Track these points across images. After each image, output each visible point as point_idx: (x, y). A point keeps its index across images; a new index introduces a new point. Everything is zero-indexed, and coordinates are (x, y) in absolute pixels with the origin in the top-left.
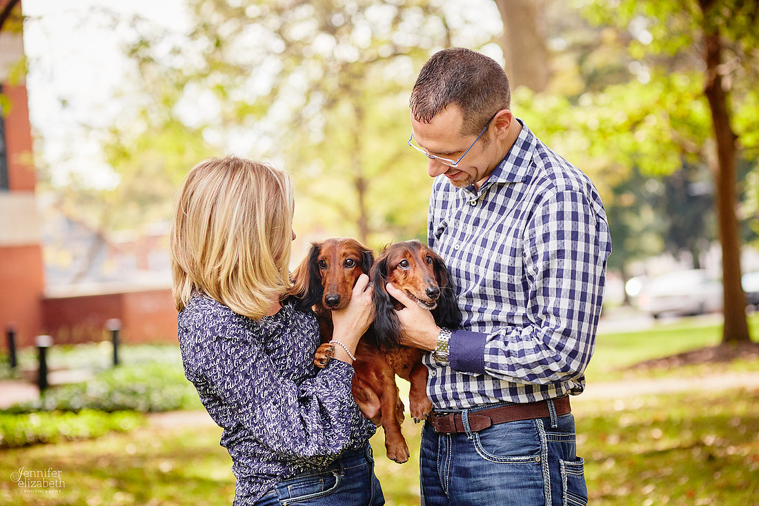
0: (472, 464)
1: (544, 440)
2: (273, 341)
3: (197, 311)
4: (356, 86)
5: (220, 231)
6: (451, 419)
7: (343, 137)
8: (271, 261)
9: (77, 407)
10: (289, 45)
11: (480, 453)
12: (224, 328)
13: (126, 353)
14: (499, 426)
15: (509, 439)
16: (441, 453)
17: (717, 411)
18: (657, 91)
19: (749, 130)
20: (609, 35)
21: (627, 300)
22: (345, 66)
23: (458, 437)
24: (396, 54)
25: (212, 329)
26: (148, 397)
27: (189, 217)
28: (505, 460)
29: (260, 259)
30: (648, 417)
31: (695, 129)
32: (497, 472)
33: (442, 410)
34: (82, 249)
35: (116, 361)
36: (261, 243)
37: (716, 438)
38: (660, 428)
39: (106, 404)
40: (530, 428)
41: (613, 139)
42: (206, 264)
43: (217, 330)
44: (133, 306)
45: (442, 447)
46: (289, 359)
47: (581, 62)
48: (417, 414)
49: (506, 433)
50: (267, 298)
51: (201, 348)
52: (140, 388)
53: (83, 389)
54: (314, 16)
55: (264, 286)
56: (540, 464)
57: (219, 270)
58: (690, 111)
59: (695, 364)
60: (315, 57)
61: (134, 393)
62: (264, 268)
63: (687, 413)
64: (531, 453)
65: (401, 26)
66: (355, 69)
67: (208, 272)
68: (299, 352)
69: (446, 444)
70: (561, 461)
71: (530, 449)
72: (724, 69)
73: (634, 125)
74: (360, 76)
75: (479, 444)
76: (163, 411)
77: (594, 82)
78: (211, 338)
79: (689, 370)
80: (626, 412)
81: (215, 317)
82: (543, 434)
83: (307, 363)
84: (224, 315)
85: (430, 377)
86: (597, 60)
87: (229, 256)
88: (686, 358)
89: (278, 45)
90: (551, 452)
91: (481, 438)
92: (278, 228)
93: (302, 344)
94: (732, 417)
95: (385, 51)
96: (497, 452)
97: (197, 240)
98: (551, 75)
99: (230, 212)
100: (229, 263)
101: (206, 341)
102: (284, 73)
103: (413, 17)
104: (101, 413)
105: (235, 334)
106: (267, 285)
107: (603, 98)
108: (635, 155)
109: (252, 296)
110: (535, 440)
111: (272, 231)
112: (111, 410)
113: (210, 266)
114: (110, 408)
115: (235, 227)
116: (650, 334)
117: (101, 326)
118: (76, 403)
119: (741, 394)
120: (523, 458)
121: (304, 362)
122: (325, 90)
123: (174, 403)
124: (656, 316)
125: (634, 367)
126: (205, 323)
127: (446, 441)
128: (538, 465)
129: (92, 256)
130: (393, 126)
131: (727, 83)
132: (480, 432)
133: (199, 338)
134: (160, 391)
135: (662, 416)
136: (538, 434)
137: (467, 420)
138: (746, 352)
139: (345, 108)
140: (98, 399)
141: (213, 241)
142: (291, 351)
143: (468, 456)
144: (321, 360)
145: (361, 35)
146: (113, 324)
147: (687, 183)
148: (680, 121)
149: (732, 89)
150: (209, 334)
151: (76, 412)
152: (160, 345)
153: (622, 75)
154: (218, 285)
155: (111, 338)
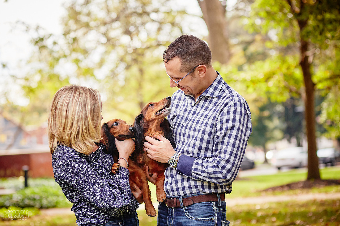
0: (183, 220)
1: (216, 211)
2: (93, 163)
3: (60, 150)
4: (140, 59)
5: (71, 116)
6: (175, 201)
7: (133, 83)
8: (93, 128)
9: (8, 205)
10: (109, 40)
11: (187, 216)
12: (72, 156)
13: (31, 182)
14: (196, 204)
15: (200, 210)
16: (169, 215)
17: (303, 209)
18: (278, 64)
19: (320, 81)
20: (258, 38)
21: (266, 161)
22: (135, 50)
23: (177, 208)
24: (159, 45)
25: (67, 157)
26: (41, 201)
27: (57, 112)
28: (199, 219)
29: (89, 127)
30: (271, 212)
31: (296, 81)
32: (195, 224)
33: (170, 197)
34: (12, 133)
35: (26, 185)
36: (89, 120)
37: (301, 221)
38: (276, 217)
39: (21, 204)
40: (210, 205)
41: (258, 85)
42: (65, 132)
43: (69, 157)
44: (34, 159)
45: (169, 213)
46: (100, 170)
47: (245, 49)
48: (160, 199)
49: (199, 207)
50: (92, 145)
51: (63, 166)
52: (37, 197)
53: (11, 197)
54: (121, 27)
55: (91, 140)
56: (213, 221)
57: (71, 134)
58: (293, 73)
59: (294, 189)
60: (121, 45)
61: (34, 199)
62: (90, 131)
63: (289, 210)
64: (210, 216)
65: (161, 32)
66: (140, 51)
67: (66, 135)
68: (104, 168)
69: (171, 211)
70: (222, 221)
71: (210, 215)
72: (309, 53)
73: (268, 79)
74: (142, 55)
75: (187, 212)
76: (47, 208)
77: (251, 59)
78: (67, 161)
79: (291, 192)
80: (260, 210)
81: (68, 152)
82: (215, 208)
83: (108, 172)
84: (72, 151)
85: (165, 182)
86: (252, 49)
87: (75, 127)
88: (290, 186)
89: (104, 40)
90: (218, 216)
91: (188, 209)
92: (95, 114)
93: (106, 164)
94: (309, 212)
95: (154, 43)
96: (195, 215)
97: (61, 122)
98: (230, 56)
99: (75, 109)
100: (75, 130)
101: (64, 163)
102: (107, 53)
103: (167, 28)
104: (18, 208)
105: (77, 159)
106: (92, 139)
107: (253, 67)
108: (268, 93)
109: (85, 144)
110: (212, 211)
111: (93, 115)
112: (23, 207)
113: (67, 132)
114: (23, 206)
115: (78, 115)
116: (275, 176)
117: (20, 169)
118: (7, 203)
119: (314, 202)
120: (206, 218)
121: (107, 172)
122: (125, 61)
123: (53, 204)
124: (279, 168)
125: (266, 190)
126: (64, 155)
127: (171, 210)
128: (213, 222)
129: (16, 137)
130: (157, 78)
131: (311, 59)
132: (187, 207)
133: (61, 162)
134: (46, 199)
135: (277, 211)
136: (213, 208)
137: (182, 201)
138: (318, 184)
139: (135, 69)
140: (17, 202)
141: (68, 121)
142: (101, 167)
143: (182, 217)
144: (115, 170)
145: (143, 35)
146: (25, 168)
147: (294, 107)
148: (288, 77)
149: (312, 63)
150: (65, 159)
151: (7, 207)
152: (47, 178)
153: (263, 56)
154: (70, 141)
155: (24, 175)
